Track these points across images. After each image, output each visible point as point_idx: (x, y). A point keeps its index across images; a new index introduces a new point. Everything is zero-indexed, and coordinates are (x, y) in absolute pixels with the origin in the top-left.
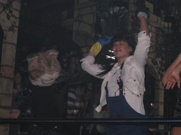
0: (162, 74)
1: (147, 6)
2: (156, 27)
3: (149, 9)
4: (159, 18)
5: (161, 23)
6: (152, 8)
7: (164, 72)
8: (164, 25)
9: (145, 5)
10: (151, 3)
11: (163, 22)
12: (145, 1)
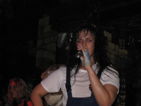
0: (120, 97)
1: (105, 35)
2: (115, 55)
3: (107, 37)
4: (117, 46)
5: (119, 51)
6: (111, 37)
7: (122, 96)
8: (125, 53)
9: (104, 34)
10: (110, 32)
11: (121, 50)
12: (104, 31)
